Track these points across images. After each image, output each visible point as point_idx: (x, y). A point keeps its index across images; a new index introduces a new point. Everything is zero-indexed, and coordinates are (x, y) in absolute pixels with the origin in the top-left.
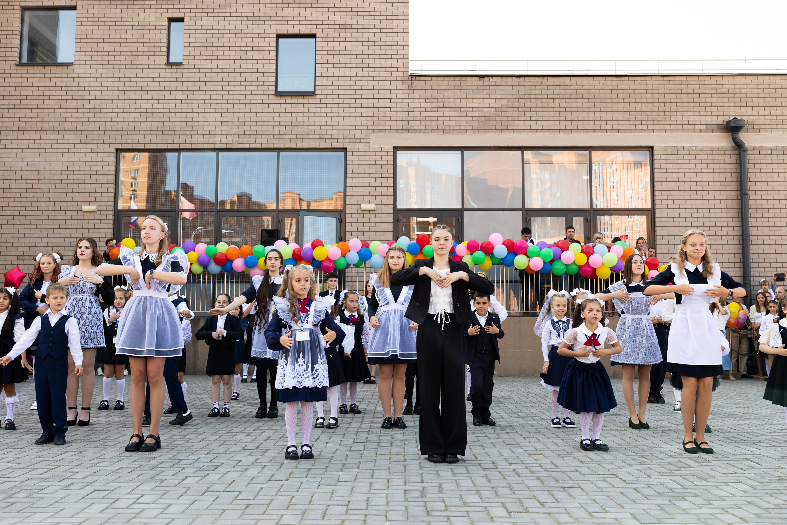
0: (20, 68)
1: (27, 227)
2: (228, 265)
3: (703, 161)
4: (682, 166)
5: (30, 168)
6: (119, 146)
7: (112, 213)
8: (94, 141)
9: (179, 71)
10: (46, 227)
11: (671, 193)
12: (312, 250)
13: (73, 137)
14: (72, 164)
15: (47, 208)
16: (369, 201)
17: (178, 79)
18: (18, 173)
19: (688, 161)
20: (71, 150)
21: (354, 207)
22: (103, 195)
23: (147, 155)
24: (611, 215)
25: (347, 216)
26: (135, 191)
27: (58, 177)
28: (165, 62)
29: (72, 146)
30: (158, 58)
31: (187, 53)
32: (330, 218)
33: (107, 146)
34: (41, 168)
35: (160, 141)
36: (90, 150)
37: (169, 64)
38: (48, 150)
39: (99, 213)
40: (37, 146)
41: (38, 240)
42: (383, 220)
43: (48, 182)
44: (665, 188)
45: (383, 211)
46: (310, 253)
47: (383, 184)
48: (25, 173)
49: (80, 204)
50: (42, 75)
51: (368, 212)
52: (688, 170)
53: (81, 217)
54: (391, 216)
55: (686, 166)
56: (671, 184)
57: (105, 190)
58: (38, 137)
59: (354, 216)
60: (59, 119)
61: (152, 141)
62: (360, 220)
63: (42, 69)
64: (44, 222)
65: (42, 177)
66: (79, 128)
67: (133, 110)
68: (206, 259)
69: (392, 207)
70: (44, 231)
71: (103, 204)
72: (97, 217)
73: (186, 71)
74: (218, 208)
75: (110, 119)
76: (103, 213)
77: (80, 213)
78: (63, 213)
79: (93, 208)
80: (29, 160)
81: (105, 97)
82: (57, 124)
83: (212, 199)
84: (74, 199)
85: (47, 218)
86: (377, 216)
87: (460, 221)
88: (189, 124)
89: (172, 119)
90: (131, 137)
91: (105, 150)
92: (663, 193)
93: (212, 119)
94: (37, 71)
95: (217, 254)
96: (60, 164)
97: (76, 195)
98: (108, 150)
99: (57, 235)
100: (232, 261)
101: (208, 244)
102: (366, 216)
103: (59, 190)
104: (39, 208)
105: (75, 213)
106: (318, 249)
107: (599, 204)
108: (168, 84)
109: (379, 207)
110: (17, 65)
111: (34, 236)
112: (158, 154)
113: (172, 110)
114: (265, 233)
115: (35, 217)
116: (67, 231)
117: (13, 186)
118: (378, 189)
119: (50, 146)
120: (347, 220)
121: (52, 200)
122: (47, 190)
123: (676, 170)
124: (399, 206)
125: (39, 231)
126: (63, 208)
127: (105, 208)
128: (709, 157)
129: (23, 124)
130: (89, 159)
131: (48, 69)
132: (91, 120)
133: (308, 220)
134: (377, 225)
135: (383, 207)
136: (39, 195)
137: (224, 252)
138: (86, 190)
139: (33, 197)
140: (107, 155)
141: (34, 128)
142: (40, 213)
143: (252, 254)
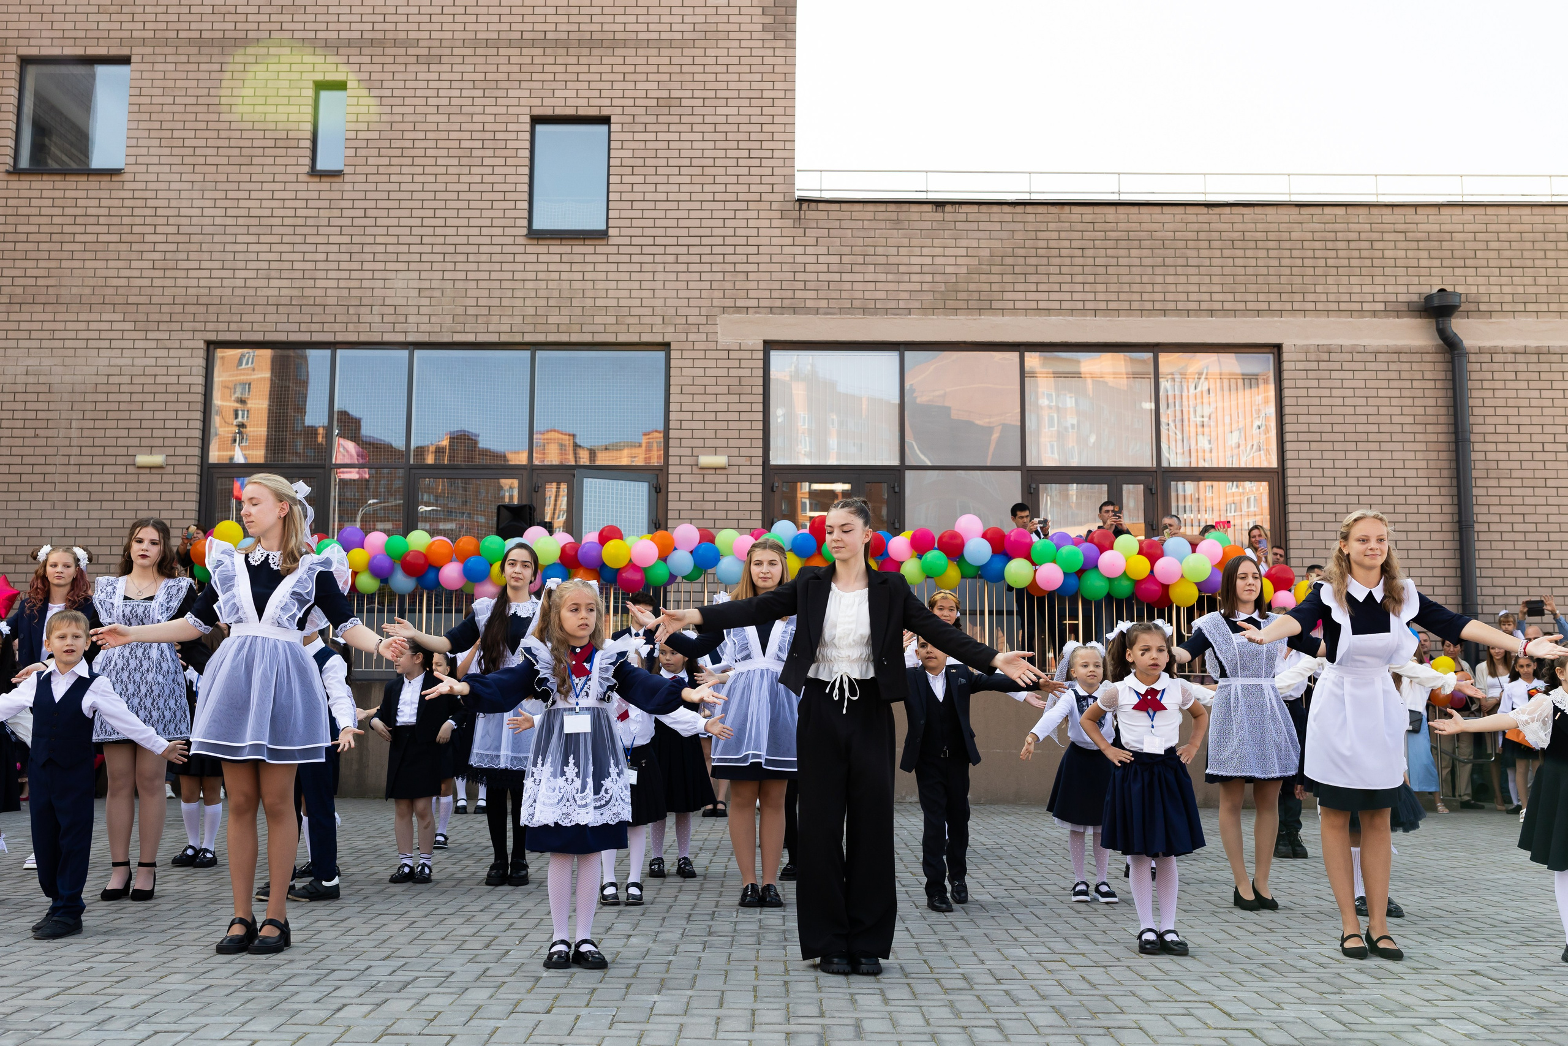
0: (15, 178)
1: (24, 496)
2: (431, 575)
3: (1381, 375)
4: (1338, 384)
5: (31, 379)
6: (212, 337)
7: (196, 469)
8: (162, 326)
9: (335, 186)
10: (63, 496)
11: (1317, 437)
12: (599, 546)
13: (120, 317)
14: (116, 371)
15: (65, 460)
16: (715, 450)
17: (334, 204)
18: (8, 388)
19: (1349, 375)
20: (114, 344)
21: (684, 460)
22: (180, 433)
23: (267, 353)
24: (1199, 479)
25: (671, 478)
26: (242, 426)
27: (89, 397)
28: (307, 169)
29: (119, 335)
30: (293, 161)
31: (352, 152)
32: (637, 484)
33: (189, 335)
34: (54, 379)
35: (295, 327)
36: (153, 344)
37: (314, 172)
38: (68, 343)
39: (170, 469)
40: (47, 335)
41: (45, 523)
42: (743, 488)
43: (68, 406)
44: (1305, 428)
45: (743, 470)
46: (595, 553)
47: (744, 416)
48: (21, 388)
49: (131, 451)
50: (59, 194)
51: (713, 472)
52: (1350, 393)
53: (134, 478)
54: (760, 479)
55: (1346, 384)
56: (1317, 419)
57: (184, 424)
58: (50, 317)
59: (684, 478)
60: (92, 282)
61: (280, 327)
62: (696, 487)
63: (59, 182)
64: (59, 487)
65: (57, 397)
66: (131, 300)
67: (242, 265)
68: (386, 564)
69: (760, 461)
70: (58, 505)
71: (179, 451)
72: (166, 478)
73: (348, 187)
74: (412, 462)
75: (194, 282)
76: (178, 469)
77: (131, 469)
78: (98, 469)
79: (158, 459)
80: (30, 362)
81: (186, 238)
82: (88, 291)
83: (399, 443)
84: (121, 442)
85: (64, 478)
86: (732, 479)
87: (897, 490)
88: (354, 293)
89: (319, 283)
90: (237, 318)
91: (185, 344)
92: (1302, 437)
93: (401, 284)
94: (50, 185)
95: (408, 554)
96: (93, 370)
97: (124, 433)
98: (191, 344)
99: (85, 515)
100: (438, 569)
101: (389, 533)
102: (708, 479)
103: (90, 424)
104: (49, 460)
105: (122, 469)
106: (612, 546)
107: (1174, 458)
108: (314, 213)
109: (734, 461)
110: (8, 172)
111: (38, 514)
112: (291, 353)
113: (320, 266)
114: (504, 512)
115: (40, 478)
116: (105, 505)
118: (732, 425)
119: (72, 335)
120: (671, 487)
121: (74, 442)
122: (65, 424)
123: (1327, 392)
124: (776, 460)
125: (48, 505)
126: (97, 460)
127: (182, 460)
128: (1393, 366)
129: (20, 290)
130: (152, 362)
131: (71, 182)
132: (157, 283)
133: (591, 486)
134: (731, 497)
135: (742, 461)
136: (50, 433)
137: (423, 549)
138: (145, 424)
139: (36, 436)
140: (188, 353)
141: (43, 299)
142: (51, 469)
143: (478, 553)
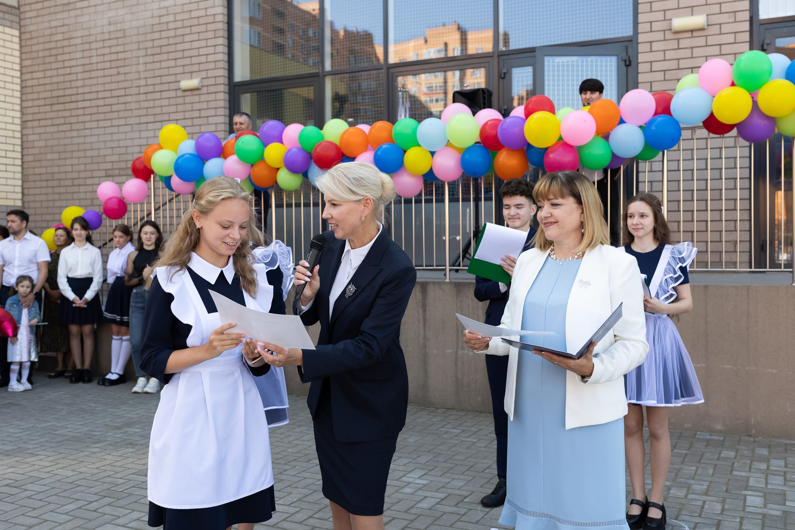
1: (115, 123)
5: (112, 28)
7: (223, 88)
10: (137, 120)
12: (522, 121)
14: (164, 12)
15: (137, 90)
16: (692, 10)
18: (99, 38)
21: (656, 26)
22: (210, 58)
25: (641, 48)
27: (149, 37)
32: (604, 58)
34: (127, 26)
43: (136, 46)
45: (725, 28)
46: (516, 130)
48: (106, 36)
49: (178, 79)
51: (689, 35)
53: (180, 100)
54: (746, 36)
57: (212, 50)
59: (655, 46)
62: (669, 55)
64: (135, 113)
65: (128, 40)
68: (300, 157)
69: (746, 16)
70: (136, 127)
71: (211, 74)
72: (203, 97)
74: (390, 62)
76: (210, 89)
77: (179, 93)
78: (158, 95)
79: (194, 83)
80: (112, 14)
84: (171, 71)
85: (137, 105)
86: (711, 40)
95: (318, 144)
97: (173, 63)
101: (305, 124)
102: (684, 43)
103: (150, 59)
104: (128, 91)
105: (173, 94)
106: (538, 119)
109: (715, 19)
114: (459, 98)
115: (123, 107)
117: (94, 60)
120: (641, 58)
121: (142, 75)
122: (134, 61)
124: (765, 14)
125: (128, 128)
126: (157, 88)
127: (213, 81)
135: (724, 18)
136: (126, 70)
138: (186, 54)
139: (119, 73)
142: (129, 99)
143: (391, 141)
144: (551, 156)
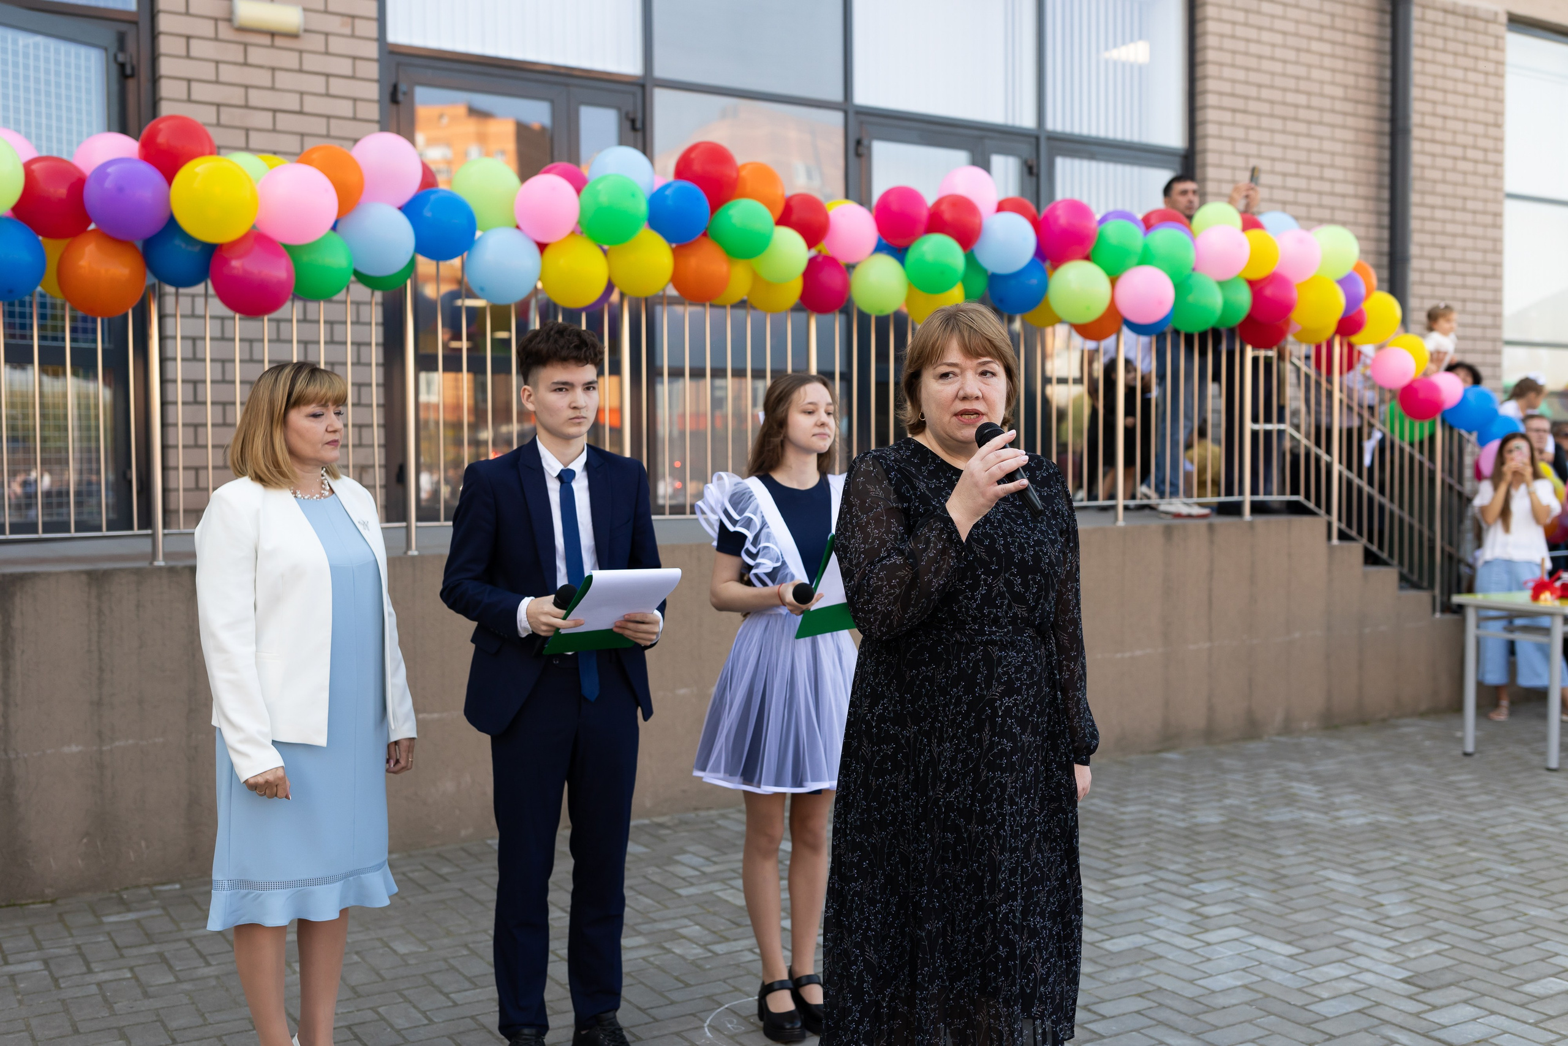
11: (1242, 104)
21: (197, 6)
25: (166, 44)
32: (73, 48)
42: (337, 86)
45: (336, 45)
46: (146, 194)
51: (266, 40)
54: (373, 72)
59: (197, 48)
62: (228, 73)
69: (372, 29)
86: (311, 62)
87: (639, 125)
102: (256, 55)
109: (316, 21)
120: (165, 66)
124: (396, 36)
134: (311, 105)
135: (333, 24)
144: (236, 263)
